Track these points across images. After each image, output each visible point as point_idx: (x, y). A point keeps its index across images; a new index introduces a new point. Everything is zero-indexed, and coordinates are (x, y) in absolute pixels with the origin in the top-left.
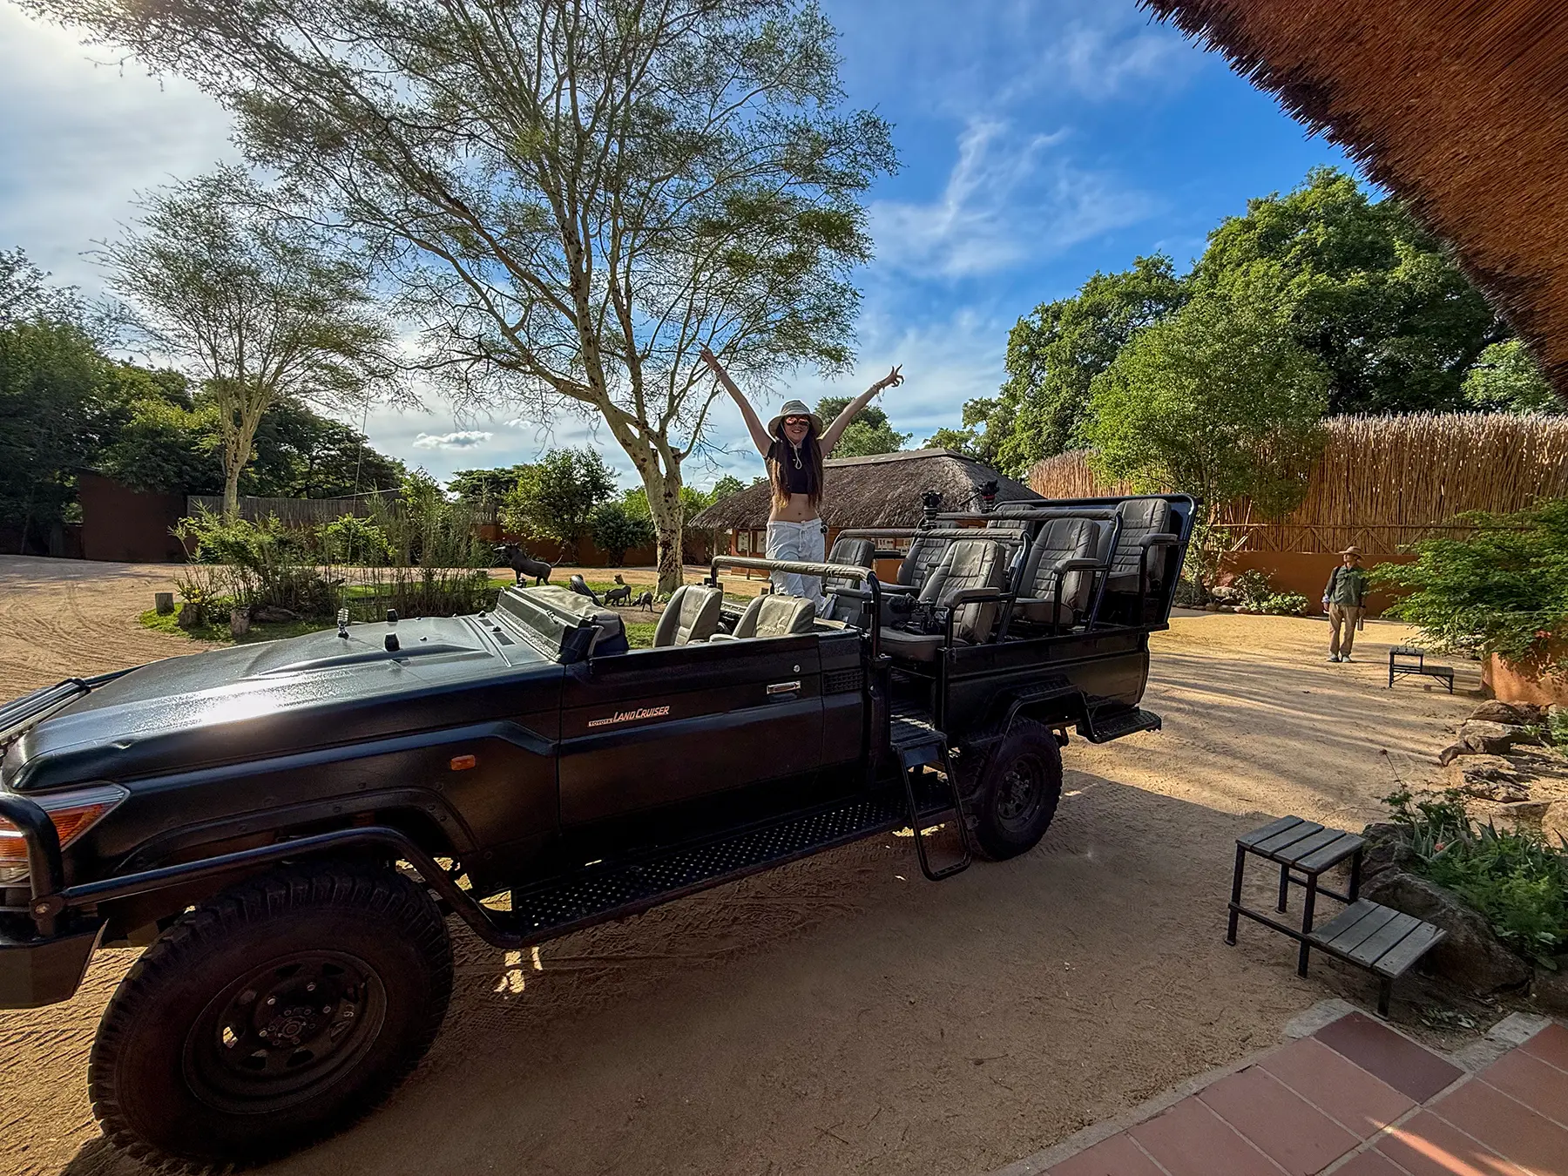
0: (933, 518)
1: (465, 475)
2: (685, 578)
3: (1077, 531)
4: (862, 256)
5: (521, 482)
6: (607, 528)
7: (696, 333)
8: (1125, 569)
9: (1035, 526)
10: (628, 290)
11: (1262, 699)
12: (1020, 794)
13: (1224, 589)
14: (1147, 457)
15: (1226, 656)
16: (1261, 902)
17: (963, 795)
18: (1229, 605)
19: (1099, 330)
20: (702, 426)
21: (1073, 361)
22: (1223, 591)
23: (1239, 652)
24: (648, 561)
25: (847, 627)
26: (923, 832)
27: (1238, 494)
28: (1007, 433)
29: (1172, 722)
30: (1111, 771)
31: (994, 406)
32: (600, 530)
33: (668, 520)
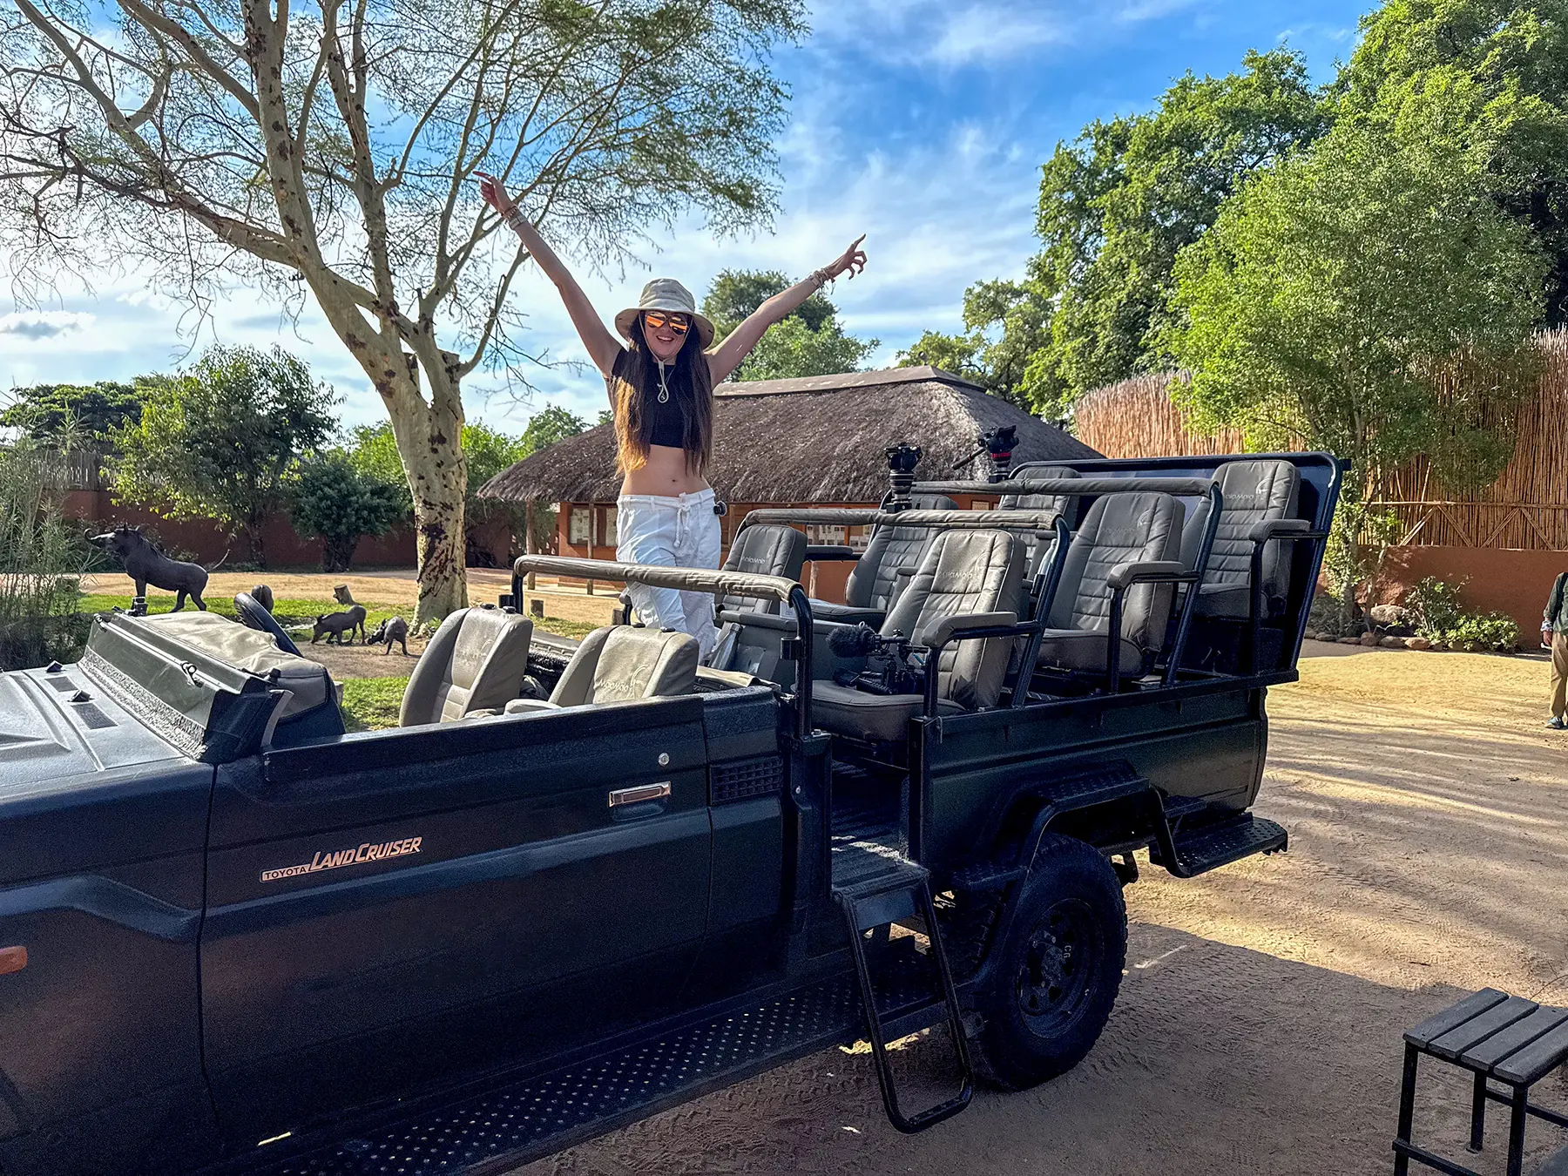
0: (906, 492)
1: (35, 394)
2: (472, 591)
3: (1146, 514)
4: (788, 25)
5: (146, 409)
6: (321, 499)
7: (489, 144)
8: (1228, 579)
9: (1080, 503)
10: (359, 58)
11: (1447, 791)
12: (1057, 968)
13: (1389, 609)
14: (1265, 388)
15: (1392, 720)
16: (1444, 1135)
17: (959, 977)
18: (1396, 635)
19: (1189, 171)
20: (500, 315)
21: (1146, 222)
22: (1388, 611)
23: (1413, 715)
24: (400, 560)
25: (755, 682)
26: (889, 1047)
27: (1410, 451)
28: (1039, 341)
29: (1307, 835)
30: (1208, 923)
31: (1017, 294)
32: (308, 502)
33: (437, 485)
